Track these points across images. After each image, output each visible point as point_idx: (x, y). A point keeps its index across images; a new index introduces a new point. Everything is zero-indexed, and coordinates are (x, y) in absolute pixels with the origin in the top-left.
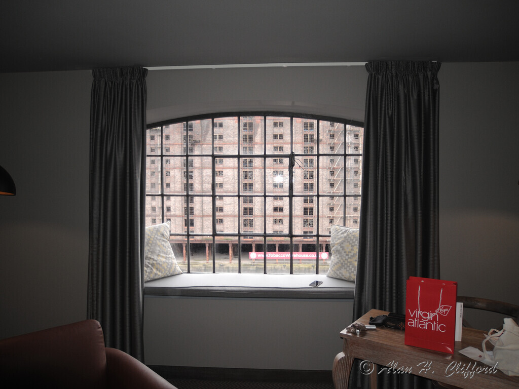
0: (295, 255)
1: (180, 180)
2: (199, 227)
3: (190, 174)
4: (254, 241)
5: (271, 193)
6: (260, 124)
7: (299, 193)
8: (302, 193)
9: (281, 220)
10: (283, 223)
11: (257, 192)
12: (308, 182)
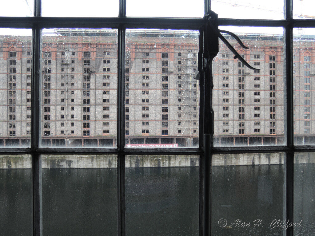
2: (93, 128)
3: (88, 93)
4: (130, 137)
5: (141, 105)
6: (134, 61)
7: (159, 105)
8: (161, 105)
9: (147, 123)
10: (148, 125)
11: (132, 105)
12: (165, 98)
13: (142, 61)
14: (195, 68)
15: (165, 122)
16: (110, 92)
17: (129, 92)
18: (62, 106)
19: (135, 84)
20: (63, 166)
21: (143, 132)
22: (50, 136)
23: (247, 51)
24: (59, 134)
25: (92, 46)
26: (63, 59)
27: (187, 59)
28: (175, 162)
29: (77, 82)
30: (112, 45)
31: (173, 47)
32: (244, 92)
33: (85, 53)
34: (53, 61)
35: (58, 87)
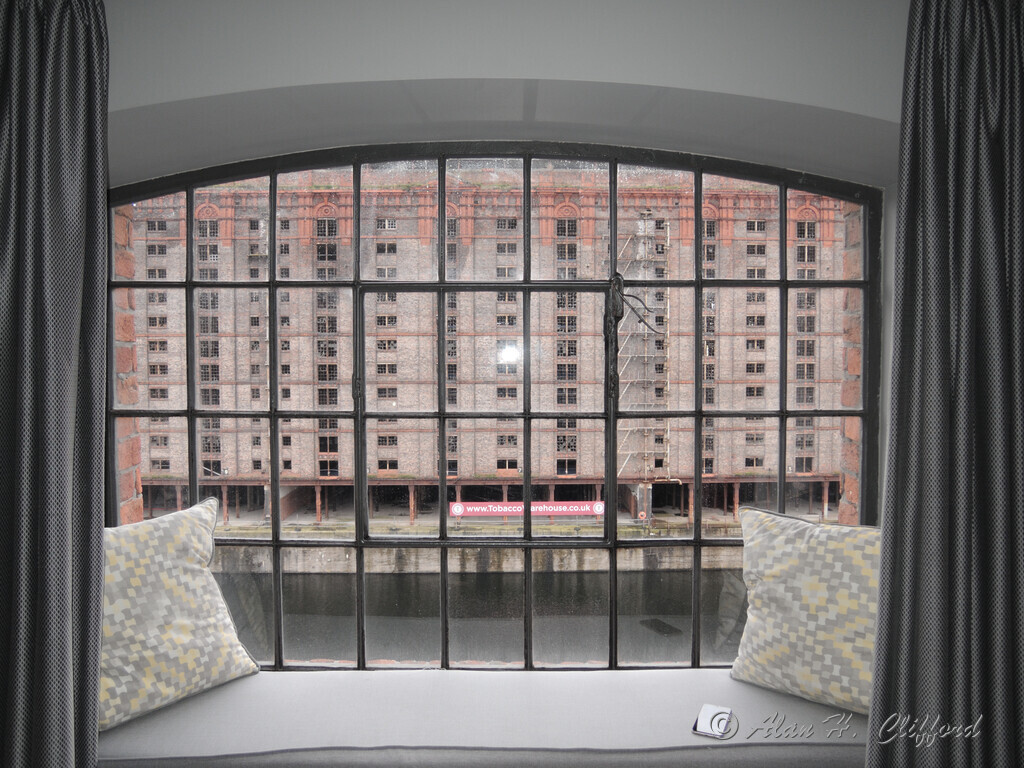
0: (538, 508)
1: (309, 359)
2: (349, 452)
3: (331, 346)
4: (460, 480)
5: (493, 383)
6: (471, 247)
7: (549, 383)
8: (554, 383)
9: (512, 437)
10: (515, 444)
11: (465, 383)
12: (567, 361)
13: (496, 246)
14: (661, 266)
15: (567, 434)
16: (398, 344)
17: (457, 343)
18: (255, 386)
19: (474, 317)
20: (260, 565)
21: (501, 464)
22: (219, 476)
23: (826, 212)
24: (247, 473)
25: (342, 201)
26: (254, 242)
27: (635, 239)
28: (597, 556)
29: (298, 313)
30: (401, 196)
31: (592, 201)
32: (813, 341)
33: (320, 223)
34: (225, 249)
35: (240, 329)
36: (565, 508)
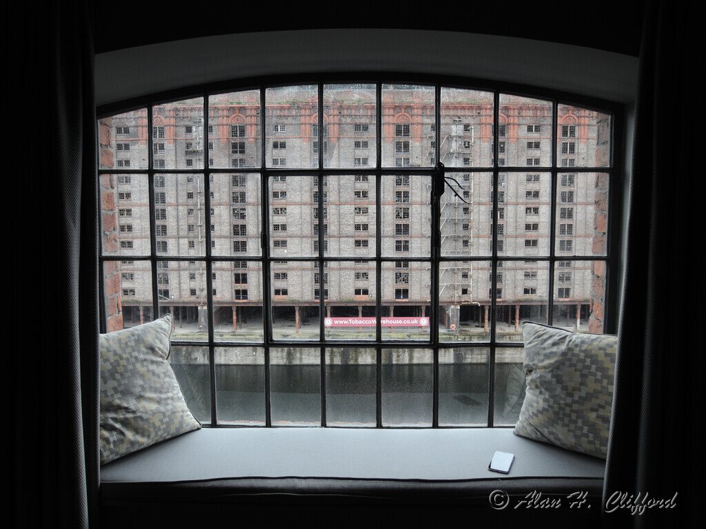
0: (384, 321)
1: (227, 221)
2: (255, 284)
3: (242, 212)
4: (329, 303)
5: (352, 237)
6: (337, 144)
7: (390, 237)
8: (393, 237)
9: (365, 274)
10: (367, 278)
11: (333, 237)
12: (402, 222)
13: (354, 143)
14: (467, 157)
15: (402, 271)
16: (288, 211)
17: (328, 209)
18: (191, 240)
19: (339, 192)
20: (196, 359)
21: (357, 292)
22: (168, 300)
23: (583, 118)
24: (187, 298)
25: (248, 112)
26: (189, 141)
27: (450, 138)
28: (422, 354)
29: (219, 190)
30: (289, 108)
31: (420, 112)
32: (572, 209)
33: (234, 128)
34: (169, 146)
35: (180, 201)
36: (400, 322)
